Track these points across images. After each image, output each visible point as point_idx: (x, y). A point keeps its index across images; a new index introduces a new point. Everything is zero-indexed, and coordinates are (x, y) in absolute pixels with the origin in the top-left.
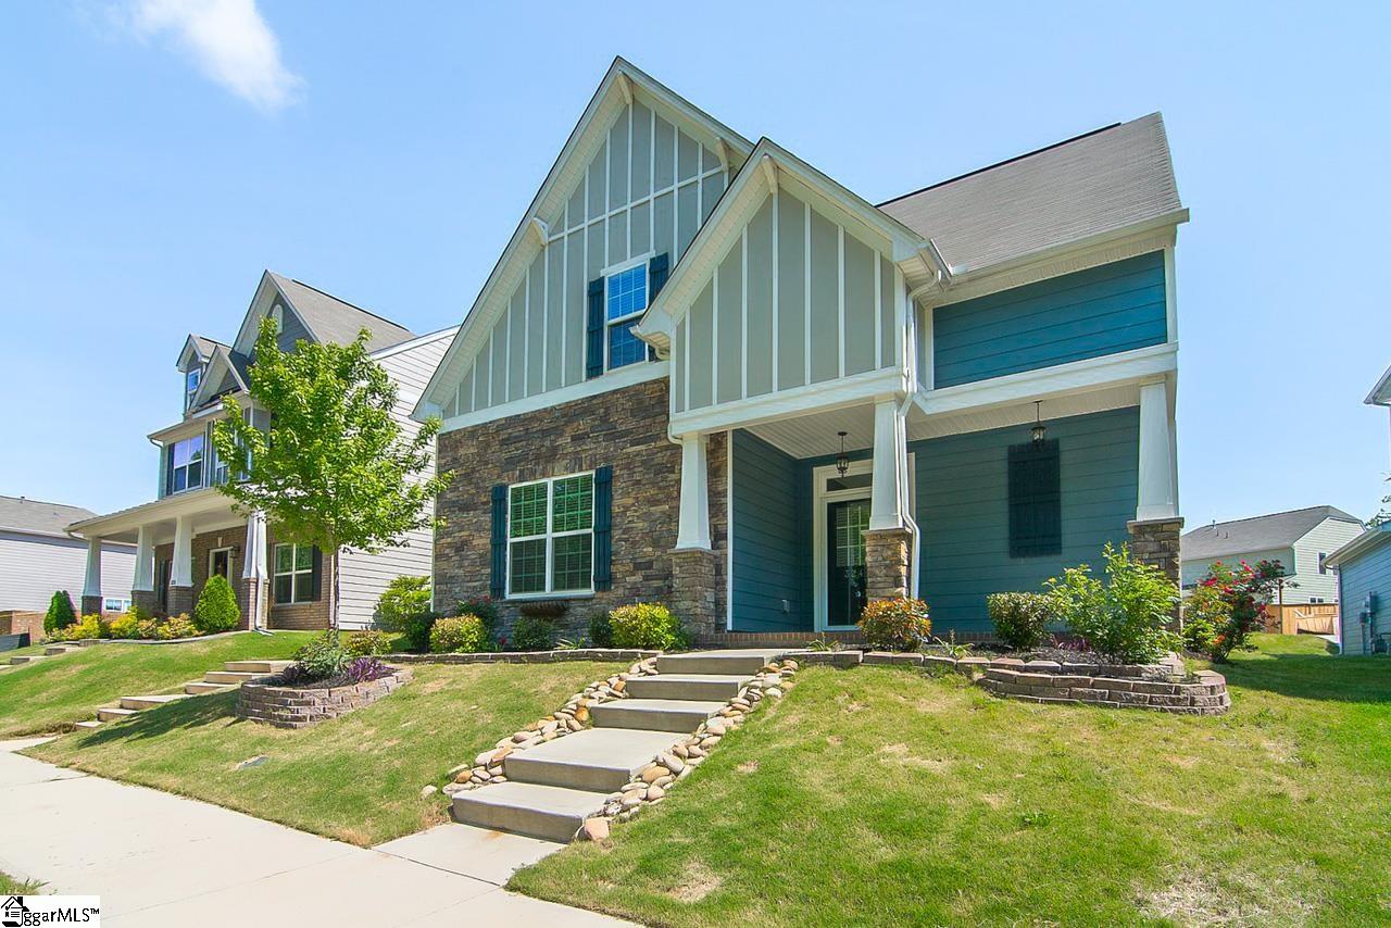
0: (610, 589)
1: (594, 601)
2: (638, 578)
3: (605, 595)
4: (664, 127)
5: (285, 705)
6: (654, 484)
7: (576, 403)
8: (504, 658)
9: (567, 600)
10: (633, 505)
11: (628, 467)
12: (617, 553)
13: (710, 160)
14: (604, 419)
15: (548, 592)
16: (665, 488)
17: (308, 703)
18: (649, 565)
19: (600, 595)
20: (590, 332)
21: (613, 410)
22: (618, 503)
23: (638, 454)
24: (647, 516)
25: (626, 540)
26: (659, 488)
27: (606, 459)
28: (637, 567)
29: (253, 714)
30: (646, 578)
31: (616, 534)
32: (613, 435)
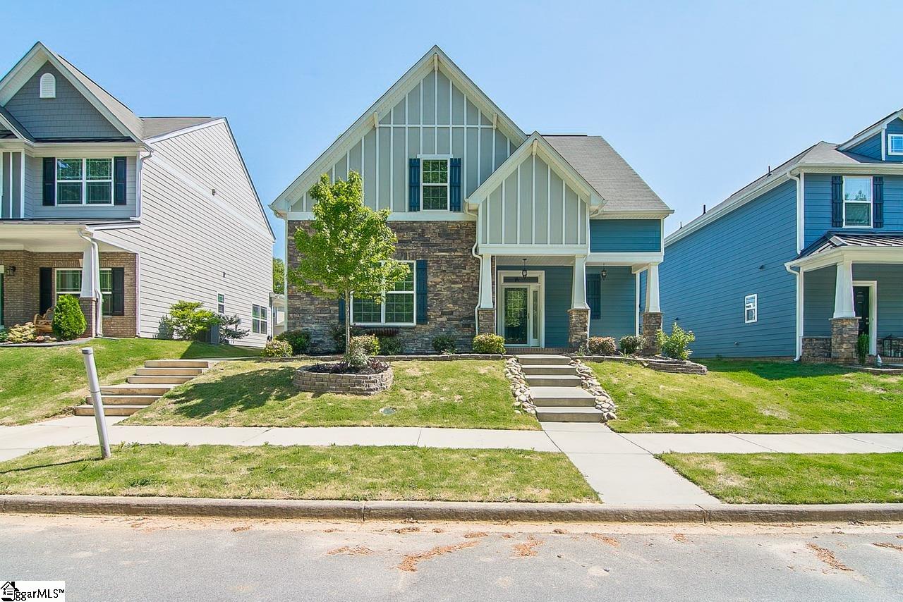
0: (427, 324)
1: (416, 329)
2: (444, 319)
3: (423, 327)
4: (458, 94)
5: (359, 383)
6: (454, 273)
7: (402, 223)
8: (417, 358)
9: (397, 328)
10: (441, 282)
11: (437, 262)
12: (431, 306)
13: (485, 120)
14: (422, 235)
15: (383, 323)
16: (460, 276)
17: (373, 382)
18: (452, 313)
19: (420, 326)
20: (410, 187)
21: (427, 231)
22: (431, 280)
23: (444, 257)
24: (449, 289)
25: (437, 300)
26: (457, 276)
27: (423, 256)
28: (443, 314)
29: (330, 389)
30: (449, 319)
31: (430, 296)
32: (427, 244)
